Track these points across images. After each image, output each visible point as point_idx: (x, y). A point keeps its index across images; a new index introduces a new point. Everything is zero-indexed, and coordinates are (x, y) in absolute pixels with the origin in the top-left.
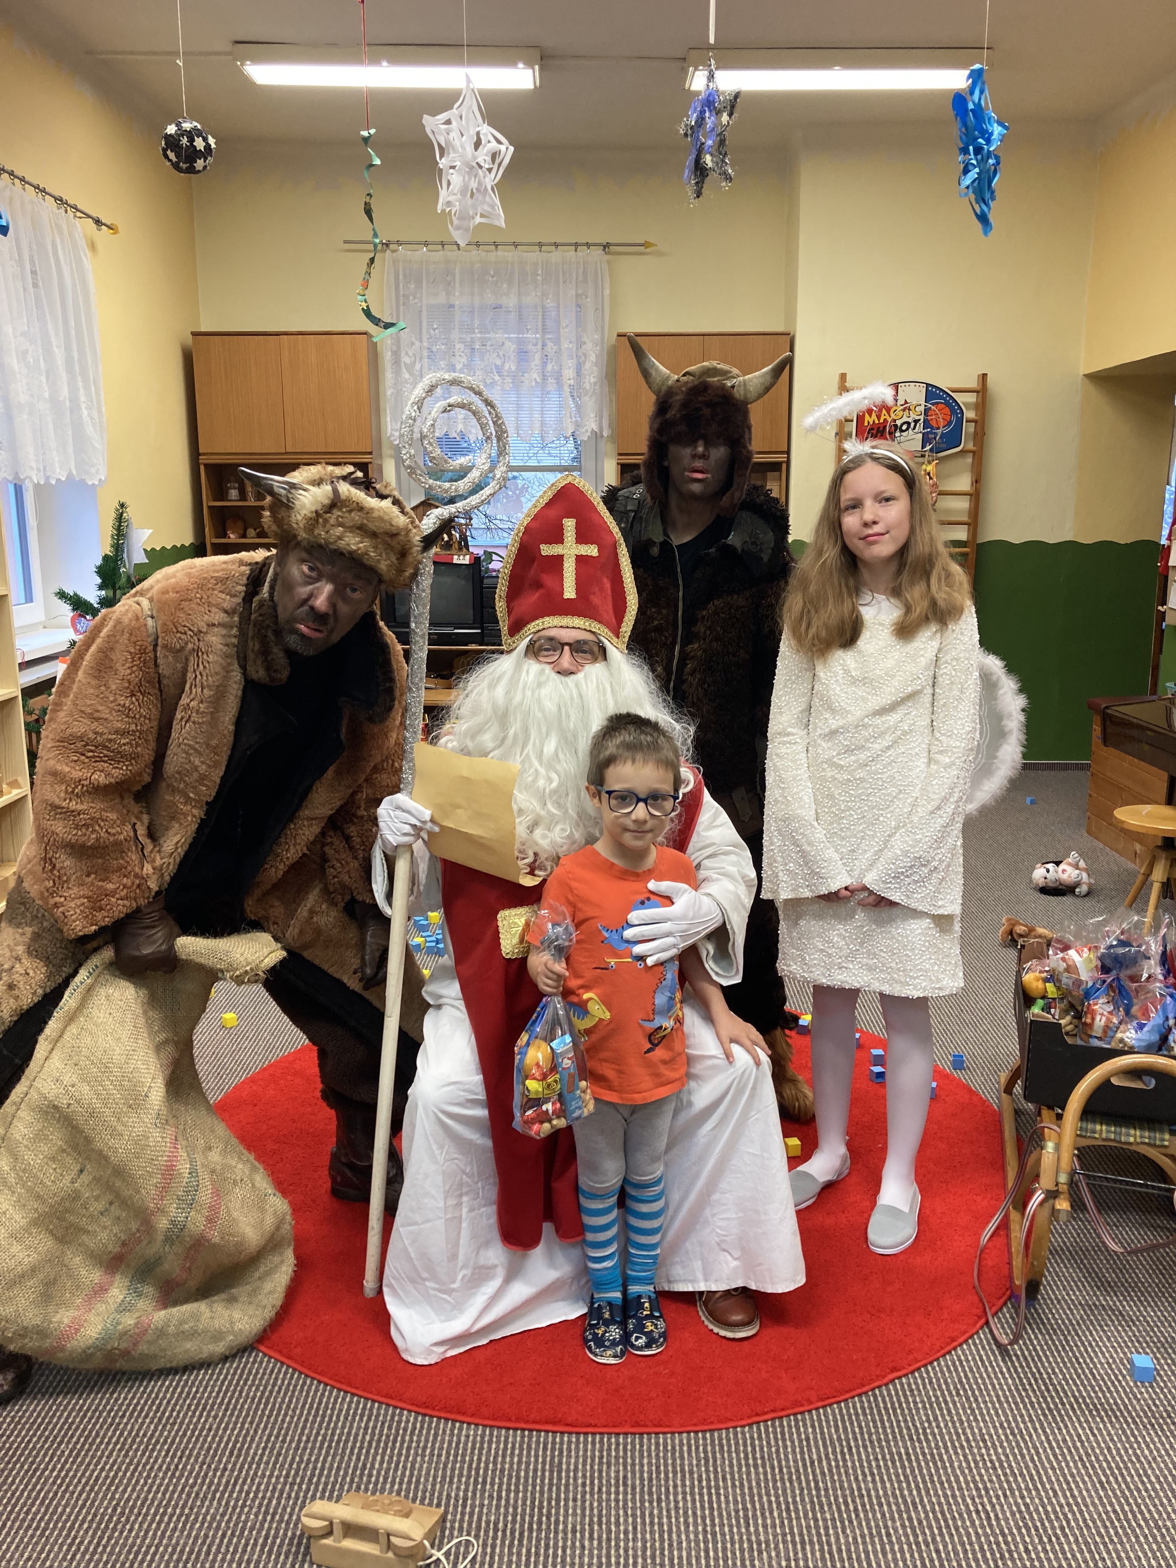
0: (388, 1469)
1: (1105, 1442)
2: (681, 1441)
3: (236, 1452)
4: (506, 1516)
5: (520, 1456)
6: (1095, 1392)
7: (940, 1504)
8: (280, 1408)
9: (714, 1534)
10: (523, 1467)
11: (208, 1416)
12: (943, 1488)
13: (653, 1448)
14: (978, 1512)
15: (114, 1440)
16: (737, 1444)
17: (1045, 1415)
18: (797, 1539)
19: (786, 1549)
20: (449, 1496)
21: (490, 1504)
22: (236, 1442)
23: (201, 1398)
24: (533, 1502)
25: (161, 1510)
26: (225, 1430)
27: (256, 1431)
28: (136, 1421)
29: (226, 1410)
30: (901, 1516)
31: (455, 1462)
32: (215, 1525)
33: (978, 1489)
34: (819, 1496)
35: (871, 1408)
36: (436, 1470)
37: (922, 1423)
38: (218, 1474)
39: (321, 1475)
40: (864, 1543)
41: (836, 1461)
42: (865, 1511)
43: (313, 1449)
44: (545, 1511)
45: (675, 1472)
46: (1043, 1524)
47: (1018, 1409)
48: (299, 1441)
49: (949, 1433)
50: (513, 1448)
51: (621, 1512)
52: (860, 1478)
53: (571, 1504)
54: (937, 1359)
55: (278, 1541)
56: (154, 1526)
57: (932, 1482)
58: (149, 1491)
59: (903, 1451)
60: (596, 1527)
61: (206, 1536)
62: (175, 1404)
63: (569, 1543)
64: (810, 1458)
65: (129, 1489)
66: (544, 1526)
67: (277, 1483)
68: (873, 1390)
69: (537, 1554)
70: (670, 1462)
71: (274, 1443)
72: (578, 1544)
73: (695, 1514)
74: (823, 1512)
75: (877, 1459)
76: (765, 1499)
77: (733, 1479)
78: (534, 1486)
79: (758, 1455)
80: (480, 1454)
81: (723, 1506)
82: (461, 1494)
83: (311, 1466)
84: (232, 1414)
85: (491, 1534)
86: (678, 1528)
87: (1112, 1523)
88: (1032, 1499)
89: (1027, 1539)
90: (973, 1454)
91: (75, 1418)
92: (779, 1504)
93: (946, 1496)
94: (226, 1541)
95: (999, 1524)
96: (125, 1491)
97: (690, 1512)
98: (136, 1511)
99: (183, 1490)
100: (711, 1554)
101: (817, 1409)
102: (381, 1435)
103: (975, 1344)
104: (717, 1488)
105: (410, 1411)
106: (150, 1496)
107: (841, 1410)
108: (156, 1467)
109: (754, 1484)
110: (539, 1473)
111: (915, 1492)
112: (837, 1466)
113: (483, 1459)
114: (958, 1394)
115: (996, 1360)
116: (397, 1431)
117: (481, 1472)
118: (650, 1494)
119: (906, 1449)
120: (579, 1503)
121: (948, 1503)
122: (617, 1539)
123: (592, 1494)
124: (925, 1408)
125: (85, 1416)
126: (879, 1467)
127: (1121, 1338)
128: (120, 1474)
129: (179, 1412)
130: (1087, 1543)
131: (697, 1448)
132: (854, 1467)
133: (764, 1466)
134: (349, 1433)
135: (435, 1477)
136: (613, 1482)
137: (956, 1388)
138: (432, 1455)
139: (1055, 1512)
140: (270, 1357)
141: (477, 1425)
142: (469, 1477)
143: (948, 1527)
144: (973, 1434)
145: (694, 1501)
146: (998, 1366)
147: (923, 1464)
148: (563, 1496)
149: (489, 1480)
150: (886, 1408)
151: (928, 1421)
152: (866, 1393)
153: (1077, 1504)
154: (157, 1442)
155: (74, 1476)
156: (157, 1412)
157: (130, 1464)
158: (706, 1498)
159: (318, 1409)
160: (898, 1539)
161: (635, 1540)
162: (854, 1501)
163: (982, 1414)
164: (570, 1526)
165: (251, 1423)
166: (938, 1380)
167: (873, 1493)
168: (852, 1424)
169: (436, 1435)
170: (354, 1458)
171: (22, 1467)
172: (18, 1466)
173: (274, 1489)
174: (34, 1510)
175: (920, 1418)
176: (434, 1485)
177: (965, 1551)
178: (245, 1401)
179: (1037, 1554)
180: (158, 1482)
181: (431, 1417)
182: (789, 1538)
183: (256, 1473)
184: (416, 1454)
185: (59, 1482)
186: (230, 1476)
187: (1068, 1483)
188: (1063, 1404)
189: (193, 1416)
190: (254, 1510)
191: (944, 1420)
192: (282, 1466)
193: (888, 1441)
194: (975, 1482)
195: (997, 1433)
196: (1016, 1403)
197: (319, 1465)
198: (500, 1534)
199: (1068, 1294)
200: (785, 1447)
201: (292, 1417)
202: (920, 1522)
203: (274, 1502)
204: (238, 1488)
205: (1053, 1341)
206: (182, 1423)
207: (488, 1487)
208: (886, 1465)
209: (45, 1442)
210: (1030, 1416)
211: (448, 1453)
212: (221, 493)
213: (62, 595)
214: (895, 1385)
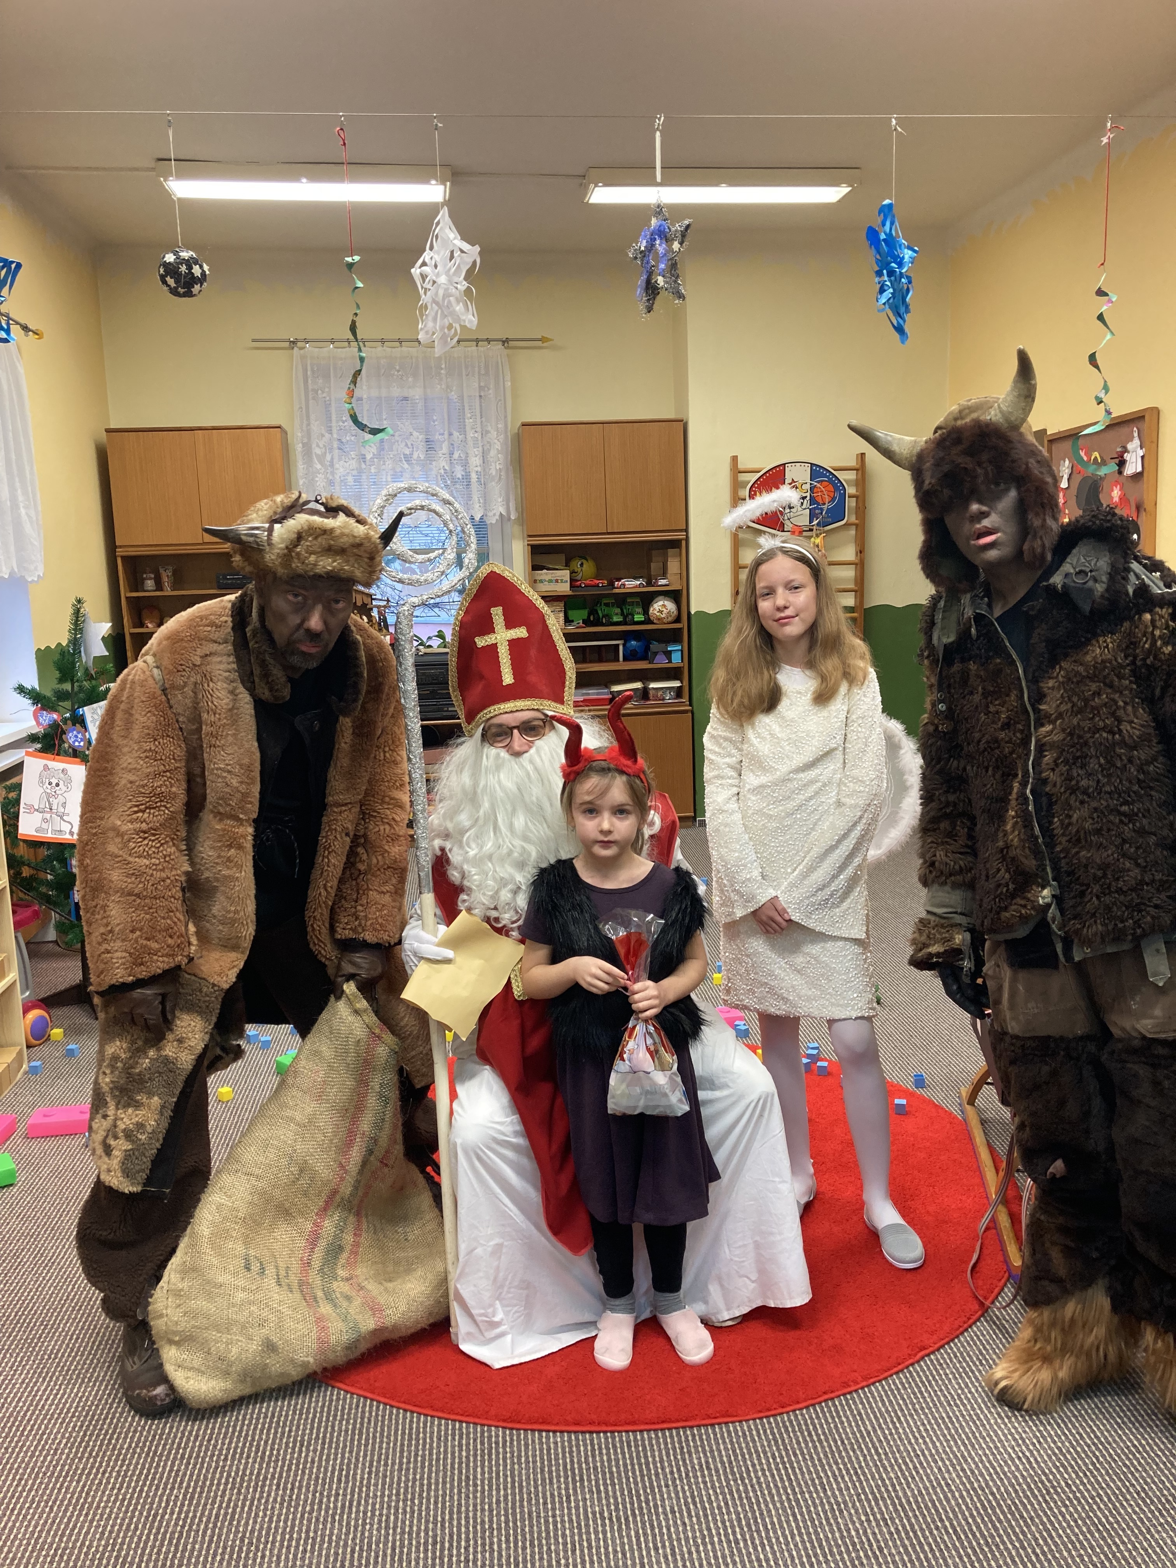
0: (490, 1479)
2: (749, 1427)
3: (343, 1479)
4: (608, 1505)
5: (608, 1454)
7: (985, 1455)
8: (374, 1437)
9: (797, 1501)
10: (613, 1463)
11: (308, 1450)
12: (986, 1442)
13: (726, 1435)
14: (1019, 1458)
15: (223, 1481)
16: (799, 1425)
18: (870, 1497)
19: (863, 1506)
20: (552, 1495)
21: (592, 1499)
22: (341, 1470)
23: (296, 1436)
24: (630, 1492)
25: (287, 1536)
26: (327, 1461)
27: (357, 1460)
28: (240, 1461)
29: (324, 1443)
30: (954, 1468)
31: (550, 1466)
32: (342, 1543)
33: (1015, 1440)
34: (881, 1461)
35: (909, 1383)
36: (535, 1474)
37: (955, 1391)
38: (332, 1499)
39: (429, 1489)
40: (928, 1494)
41: (889, 1429)
42: (923, 1468)
43: (415, 1469)
44: (642, 1498)
45: (750, 1454)
46: (1077, 1463)
48: (401, 1463)
50: (600, 1448)
51: (711, 1492)
52: (913, 1441)
53: (664, 1489)
54: (957, 1337)
55: (405, 1550)
56: (284, 1550)
57: (976, 1438)
58: (270, 1521)
59: (944, 1415)
60: (691, 1506)
61: (336, 1554)
62: (273, 1443)
63: (671, 1522)
64: (866, 1429)
65: (251, 1522)
66: (645, 1511)
67: (390, 1501)
68: (907, 1367)
69: (645, 1534)
70: (743, 1445)
71: (378, 1468)
72: (679, 1522)
73: (776, 1486)
74: (887, 1473)
75: (923, 1424)
76: (834, 1467)
77: (802, 1454)
78: (628, 1479)
79: (820, 1432)
80: (572, 1457)
81: (800, 1477)
82: (563, 1492)
83: (418, 1483)
84: (330, 1447)
85: (599, 1522)
86: (765, 1500)
87: (1134, 1455)
88: (1063, 1443)
89: (1066, 1476)
91: (180, 1466)
92: (847, 1470)
93: (989, 1448)
94: (356, 1555)
95: (1039, 1466)
96: (247, 1524)
97: (772, 1485)
98: (263, 1540)
99: (302, 1516)
100: (799, 1517)
101: (862, 1388)
102: (476, 1450)
104: (791, 1463)
105: (496, 1427)
106: (273, 1526)
107: (883, 1387)
108: (271, 1500)
109: (822, 1456)
110: (629, 1467)
111: (962, 1448)
112: (891, 1434)
113: (576, 1460)
114: (982, 1364)
116: (490, 1444)
117: (577, 1471)
118: (733, 1473)
119: (947, 1413)
120: (671, 1488)
121: (993, 1454)
122: (713, 1513)
123: (681, 1480)
124: (956, 1378)
125: (188, 1463)
126: (926, 1430)
128: (238, 1510)
129: (278, 1450)
130: (1116, 1474)
131: (765, 1431)
132: (905, 1433)
133: (827, 1440)
134: (446, 1452)
135: (535, 1481)
136: (697, 1467)
137: (978, 1359)
138: (527, 1462)
139: (1084, 1451)
140: (352, 1394)
141: (562, 1432)
142: (566, 1477)
143: (997, 1473)
145: (773, 1476)
147: (964, 1424)
148: (655, 1484)
149: (585, 1478)
151: (960, 1388)
152: (902, 1371)
153: (1102, 1443)
154: (265, 1478)
155: (194, 1516)
156: (257, 1452)
157: (245, 1499)
158: (783, 1472)
159: (410, 1434)
160: (957, 1487)
161: (729, 1512)
162: (912, 1461)
164: (668, 1508)
165: (351, 1452)
167: (926, 1452)
168: (895, 1397)
169: (526, 1445)
170: (456, 1472)
171: (141, 1514)
172: (137, 1513)
173: (389, 1507)
174: (164, 1550)
175: (953, 1387)
176: (536, 1487)
177: (1016, 1491)
178: (339, 1435)
179: (1077, 1487)
180: (276, 1512)
181: (518, 1430)
182: (863, 1497)
183: (367, 1495)
184: (513, 1463)
185: (181, 1523)
186: (344, 1500)
187: (1090, 1427)
189: (293, 1453)
190: (375, 1526)
191: (975, 1386)
192: (391, 1485)
193: (930, 1409)
194: (1011, 1434)
197: (425, 1482)
198: (607, 1521)
200: (842, 1423)
201: (388, 1444)
202: (972, 1472)
203: (392, 1517)
204: (354, 1509)
206: (284, 1460)
207: (586, 1484)
208: (933, 1428)
209: (157, 1489)
211: (542, 1459)
212: (136, 584)
213: (21, 689)
214: (925, 1362)
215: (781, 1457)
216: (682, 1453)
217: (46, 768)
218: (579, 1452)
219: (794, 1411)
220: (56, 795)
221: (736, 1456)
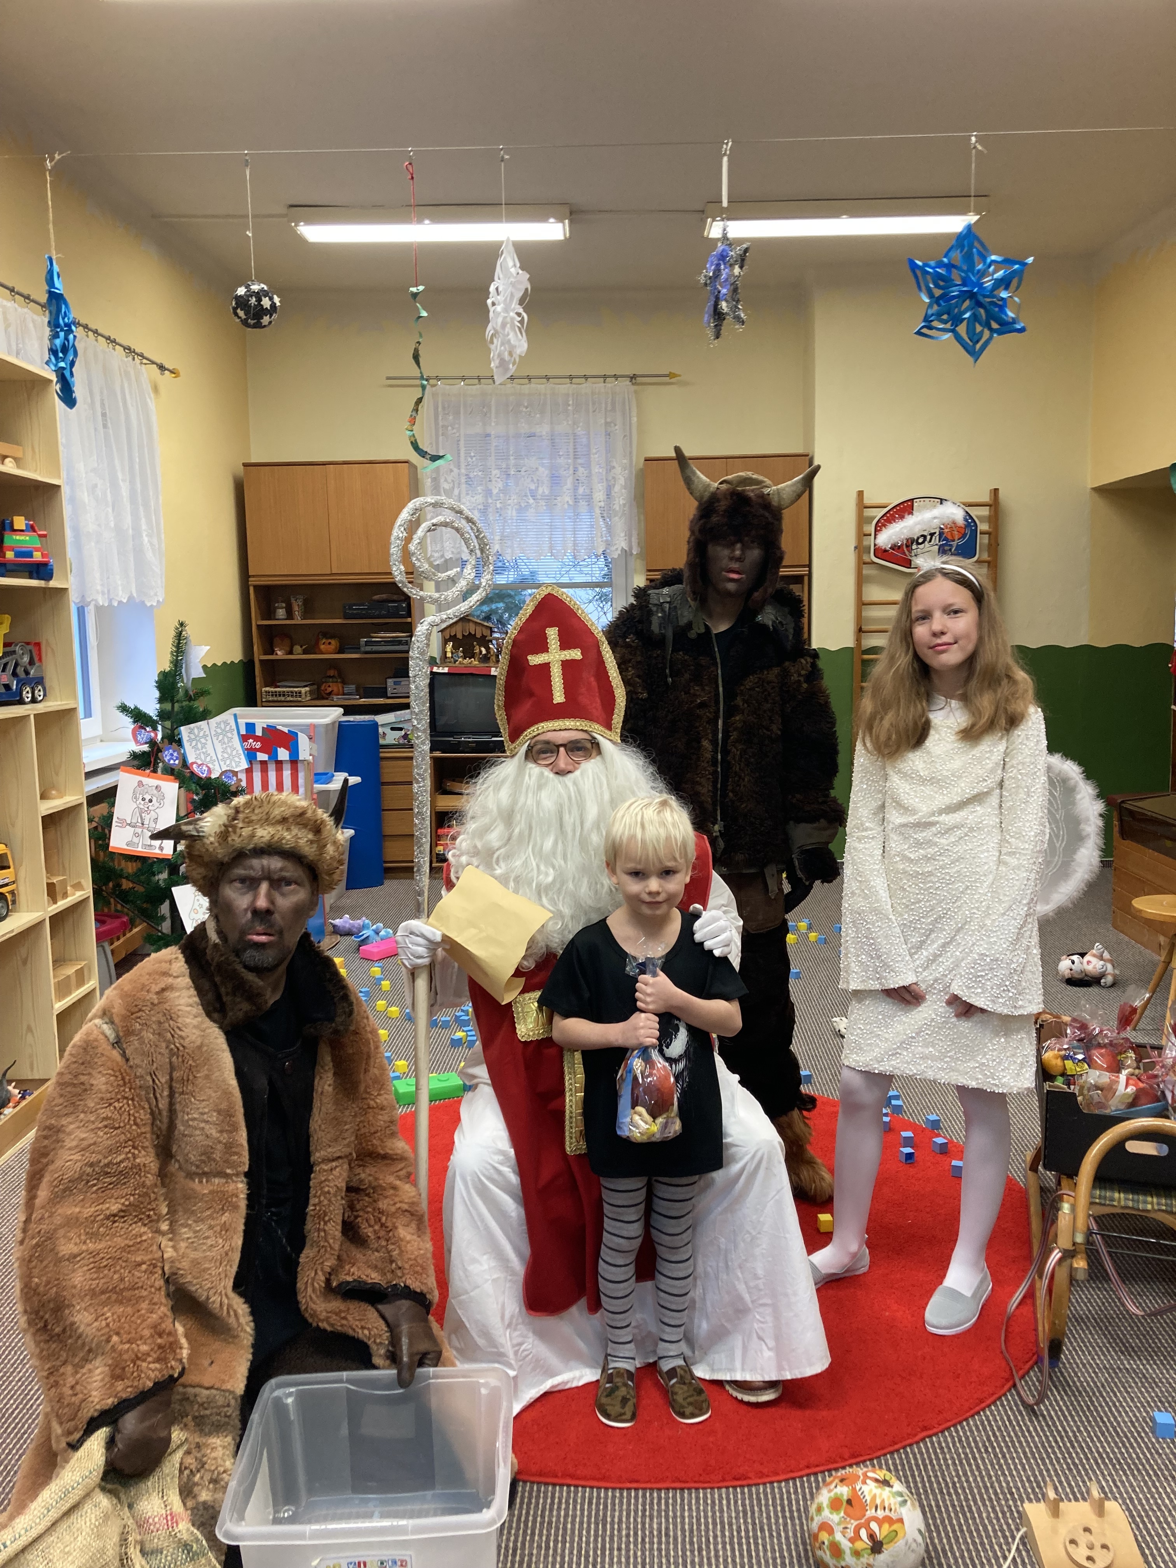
1: (1127, 1492)
2: (720, 1496)
5: (567, 1509)
6: (1119, 1448)
7: (969, 1550)
10: (570, 1519)
12: (972, 1537)
13: (693, 1502)
16: (774, 1498)
17: (1070, 1469)
21: (539, 1554)
24: (579, 1552)
35: (903, 1465)
37: (952, 1478)
44: (591, 1559)
47: (1044, 1464)
49: (978, 1487)
50: (560, 1503)
51: (664, 1561)
53: (616, 1553)
54: (966, 1419)
57: (962, 1531)
59: (933, 1503)
68: (904, 1448)
70: (710, 1514)
77: (770, 1530)
78: (580, 1538)
79: (794, 1508)
81: (761, 1554)
82: (511, 1545)
90: (1000, 1505)
93: (974, 1543)
97: (730, 1560)
103: (1003, 1405)
104: (756, 1538)
109: (791, 1534)
110: (585, 1526)
111: (945, 1541)
113: (532, 1513)
114: (987, 1451)
115: (1023, 1420)
117: (530, 1524)
118: (692, 1543)
119: (937, 1501)
120: (623, 1552)
123: (636, 1545)
124: (954, 1464)
127: (1145, 1398)
131: (736, 1502)
136: (655, 1533)
137: (984, 1445)
142: (518, 1529)
144: (1001, 1487)
145: (733, 1550)
146: (1025, 1424)
147: (952, 1515)
148: (608, 1546)
149: (537, 1532)
150: (917, 1465)
151: (958, 1476)
152: (898, 1451)
158: (745, 1547)
163: (1009, 1469)
166: (967, 1438)
175: (950, 1474)
188: (1087, 1459)
191: (973, 1474)
194: (1002, 1531)
195: (1024, 1486)
196: (1042, 1459)
199: (1093, 1359)
205: (1079, 1402)
207: (536, 1538)
210: (1055, 1470)
212: (268, 613)
213: (124, 709)
214: (926, 1443)
215: (747, 1531)
216: (644, 1515)
217: (140, 784)
218: (537, 1504)
219: (772, 1483)
220: (148, 811)
221: (699, 1524)
